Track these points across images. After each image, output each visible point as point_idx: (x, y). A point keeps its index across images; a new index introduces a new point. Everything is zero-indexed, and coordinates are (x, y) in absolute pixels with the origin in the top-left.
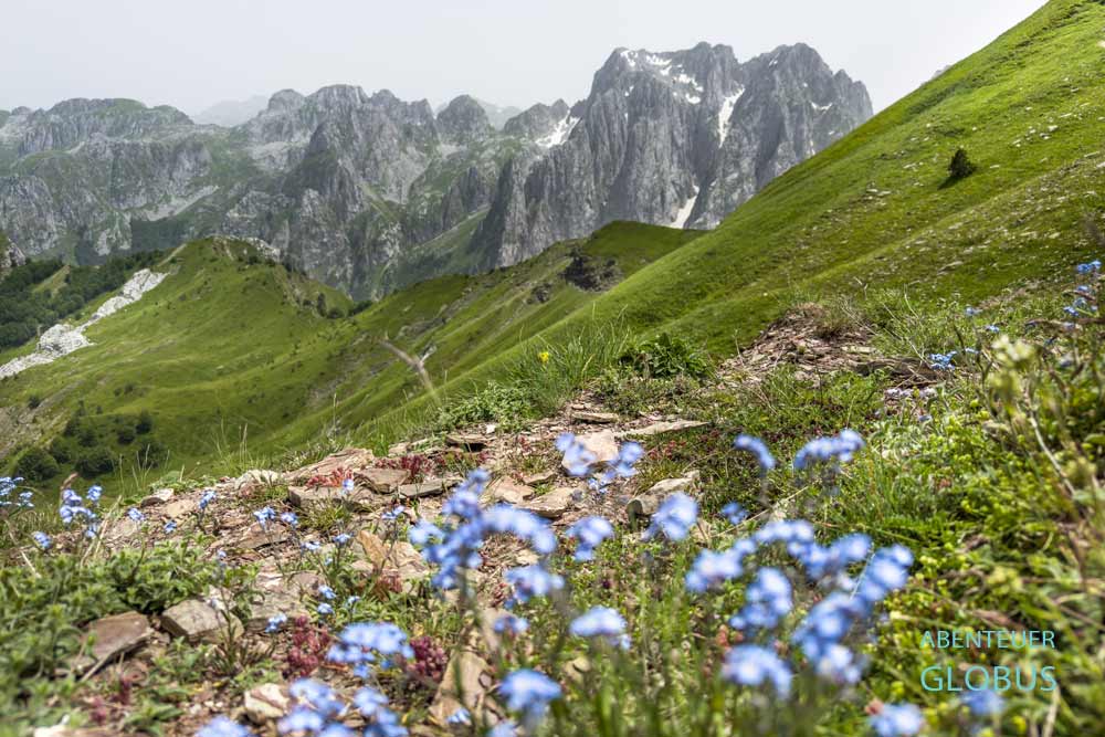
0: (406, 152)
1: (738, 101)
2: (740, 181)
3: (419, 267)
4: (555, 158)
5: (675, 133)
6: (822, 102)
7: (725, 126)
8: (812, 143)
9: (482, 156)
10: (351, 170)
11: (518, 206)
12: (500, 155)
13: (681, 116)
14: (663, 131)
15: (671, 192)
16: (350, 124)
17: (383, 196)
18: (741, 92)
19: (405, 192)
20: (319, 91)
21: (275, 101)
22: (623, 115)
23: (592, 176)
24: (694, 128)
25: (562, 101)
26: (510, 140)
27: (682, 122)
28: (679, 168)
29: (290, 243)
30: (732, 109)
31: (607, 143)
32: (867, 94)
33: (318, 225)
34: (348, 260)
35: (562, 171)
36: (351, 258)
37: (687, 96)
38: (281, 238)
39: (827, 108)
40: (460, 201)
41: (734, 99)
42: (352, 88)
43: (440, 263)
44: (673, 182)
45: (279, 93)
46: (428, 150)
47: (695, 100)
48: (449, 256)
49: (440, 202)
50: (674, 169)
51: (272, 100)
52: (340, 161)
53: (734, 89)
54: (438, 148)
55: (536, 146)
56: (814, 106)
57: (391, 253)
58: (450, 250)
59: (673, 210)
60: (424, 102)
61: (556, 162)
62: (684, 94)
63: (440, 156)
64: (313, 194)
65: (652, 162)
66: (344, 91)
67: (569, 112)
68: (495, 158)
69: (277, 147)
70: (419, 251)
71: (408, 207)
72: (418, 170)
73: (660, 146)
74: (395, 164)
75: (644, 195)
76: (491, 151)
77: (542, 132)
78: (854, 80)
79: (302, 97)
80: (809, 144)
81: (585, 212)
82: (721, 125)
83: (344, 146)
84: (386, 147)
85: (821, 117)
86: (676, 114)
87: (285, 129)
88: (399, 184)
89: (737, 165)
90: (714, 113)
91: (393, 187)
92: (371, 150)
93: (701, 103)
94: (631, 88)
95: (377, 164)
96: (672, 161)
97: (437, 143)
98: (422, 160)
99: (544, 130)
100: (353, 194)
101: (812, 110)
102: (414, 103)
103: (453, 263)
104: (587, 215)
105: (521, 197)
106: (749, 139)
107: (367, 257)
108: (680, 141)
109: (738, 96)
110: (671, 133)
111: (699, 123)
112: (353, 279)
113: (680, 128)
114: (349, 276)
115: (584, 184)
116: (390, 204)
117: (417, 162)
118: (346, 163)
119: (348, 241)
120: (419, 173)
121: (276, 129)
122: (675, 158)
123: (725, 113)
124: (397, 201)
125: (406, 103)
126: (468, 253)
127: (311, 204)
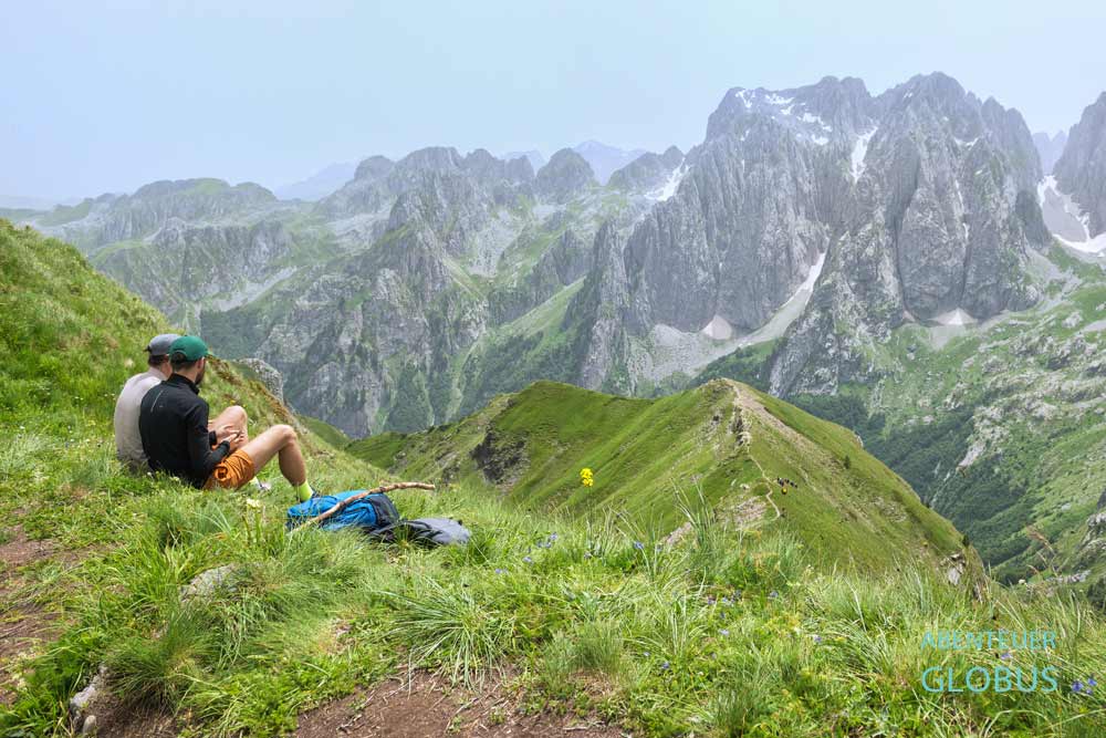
0: (498, 218)
1: (872, 138)
2: (874, 233)
3: (506, 350)
4: (658, 218)
5: (800, 180)
6: (968, 137)
7: (859, 168)
8: (957, 185)
9: (582, 216)
10: (434, 242)
11: (617, 273)
12: (602, 213)
13: (806, 160)
14: (785, 179)
15: (798, 248)
16: (433, 193)
17: (469, 268)
18: (876, 128)
19: (494, 263)
20: (409, 156)
21: (363, 170)
22: (739, 163)
23: (704, 234)
24: (821, 173)
25: (675, 148)
26: (615, 195)
27: (808, 167)
28: (807, 218)
29: (363, 331)
30: (866, 148)
31: (721, 195)
32: (1024, 123)
33: (393, 308)
34: (427, 346)
35: (667, 230)
36: (430, 343)
37: (813, 137)
38: (352, 326)
39: (972, 144)
40: (554, 269)
41: (868, 137)
42: (443, 149)
43: (530, 344)
44: (801, 236)
45: (366, 161)
46: (523, 213)
47: (823, 141)
48: (540, 335)
49: (531, 271)
50: (802, 220)
51: (359, 168)
52: (420, 235)
53: (867, 125)
54: (535, 210)
55: (645, 199)
56: (959, 142)
57: (475, 335)
58: (542, 328)
59: (803, 267)
60: (524, 159)
61: (660, 223)
62: (810, 135)
63: (536, 219)
64: (389, 273)
65: (773, 216)
66: (434, 153)
67: (683, 159)
68: (596, 216)
69: (362, 221)
70: (509, 330)
71: (496, 279)
72: (510, 237)
73: (781, 196)
74: (485, 231)
75: (766, 252)
76: (592, 210)
77: (652, 184)
78: (1006, 108)
79: (392, 163)
80: (954, 187)
81: (696, 276)
82: (854, 167)
83: (427, 216)
84: (474, 214)
85: (967, 154)
86: (800, 158)
87: (372, 199)
88: (487, 254)
89: (870, 216)
90: (845, 154)
91: (482, 258)
92: (457, 219)
93: (828, 144)
94: (747, 132)
95: (463, 234)
96: (797, 213)
97: (534, 204)
98: (513, 226)
99: (654, 182)
100: (433, 272)
101: (955, 149)
102: (512, 161)
103: (544, 342)
104: (700, 279)
105: (620, 265)
106: (882, 185)
107: (448, 341)
108: (807, 188)
109: (873, 133)
110: (795, 179)
111: (829, 167)
112: (433, 368)
113: (806, 174)
114: (428, 364)
115: (695, 244)
116: (476, 278)
117: (510, 227)
118: (427, 236)
119: (428, 324)
120: (510, 240)
121: (361, 200)
122: (802, 209)
123: (859, 154)
124: (484, 274)
125: (503, 161)
126: (561, 331)
127: (387, 286)
